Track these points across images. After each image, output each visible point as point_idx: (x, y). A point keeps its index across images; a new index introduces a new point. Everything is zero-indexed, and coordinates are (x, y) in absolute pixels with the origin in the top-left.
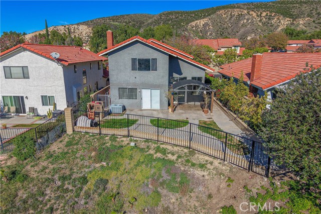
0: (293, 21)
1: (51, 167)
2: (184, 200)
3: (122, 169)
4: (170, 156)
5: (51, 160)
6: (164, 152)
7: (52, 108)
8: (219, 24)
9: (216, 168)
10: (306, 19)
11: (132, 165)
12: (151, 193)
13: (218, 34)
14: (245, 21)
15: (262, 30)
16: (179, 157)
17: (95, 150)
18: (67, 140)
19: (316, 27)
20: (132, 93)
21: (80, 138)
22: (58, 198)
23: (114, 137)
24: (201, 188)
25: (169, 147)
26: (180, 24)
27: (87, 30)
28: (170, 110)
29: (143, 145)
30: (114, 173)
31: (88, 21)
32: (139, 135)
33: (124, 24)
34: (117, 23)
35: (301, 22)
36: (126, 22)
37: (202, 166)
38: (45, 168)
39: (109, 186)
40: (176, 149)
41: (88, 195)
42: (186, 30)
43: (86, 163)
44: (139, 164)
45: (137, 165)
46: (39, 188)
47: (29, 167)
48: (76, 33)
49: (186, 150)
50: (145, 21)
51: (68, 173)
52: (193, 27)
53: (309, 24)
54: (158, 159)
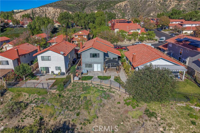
0: (179, 2)
1: (70, 93)
2: (108, 101)
3: (91, 93)
4: (104, 89)
5: (69, 91)
6: (103, 88)
7: (60, 71)
8: (134, 5)
9: (117, 93)
10: (187, 1)
11: (94, 92)
12: (99, 100)
13: (133, 11)
14: (150, 3)
15: (160, 9)
16: (107, 90)
17: (81, 88)
18: (72, 85)
19: (192, 7)
20: (90, 66)
21: (76, 84)
22: (73, 102)
23: (87, 84)
24: (113, 98)
25: (104, 87)
26: (110, 5)
27: (53, 10)
28: (104, 72)
29: (96, 86)
30: (88, 95)
31: (53, 3)
32: (94, 83)
33: (75, 4)
34: (71, 4)
35: (183, 4)
36: (76, 3)
37: (114, 92)
38: (68, 94)
39: (87, 98)
40: (106, 87)
41: (81, 101)
42: (114, 9)
43: (79, 92)
44: (96, 92)
45: (95, 92)
46: (68, 99)
47: (63, 94)
48: (47, 12)
49: (109, 88)
50: (88, 2)
51: (75, 95)
52: (118, 7)
53: (188, 4)
54: (101, 90)
